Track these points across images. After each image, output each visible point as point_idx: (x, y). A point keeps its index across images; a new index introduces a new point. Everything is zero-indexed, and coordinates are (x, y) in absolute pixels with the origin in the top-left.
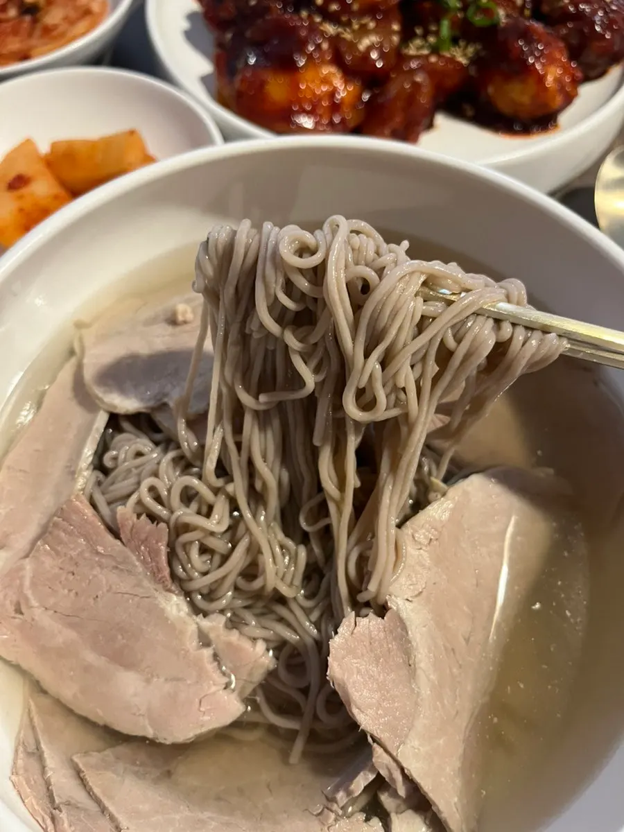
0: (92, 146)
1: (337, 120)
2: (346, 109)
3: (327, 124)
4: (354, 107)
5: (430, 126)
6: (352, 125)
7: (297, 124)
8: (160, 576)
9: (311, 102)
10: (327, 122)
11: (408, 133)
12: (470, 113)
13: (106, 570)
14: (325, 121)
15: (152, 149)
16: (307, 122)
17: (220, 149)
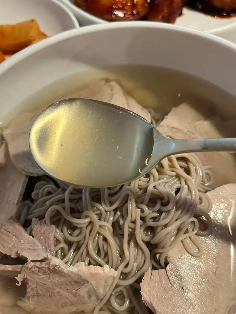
0: (13, 27)
1: (135, 12)
2: (139, 7)
3: (130, 15)
4: (143, 5)
5: (181, 14)
6: (142, 14)
7: (115, 15)
8: (49, 249)
9: (122, 4)
10: (130, 13)
11: (170, 19)
12: (200, 7)
13: (24, 251)
14: (129, 13)
15: (43, 29)
16: (120, 14)
17: (78, 30)
